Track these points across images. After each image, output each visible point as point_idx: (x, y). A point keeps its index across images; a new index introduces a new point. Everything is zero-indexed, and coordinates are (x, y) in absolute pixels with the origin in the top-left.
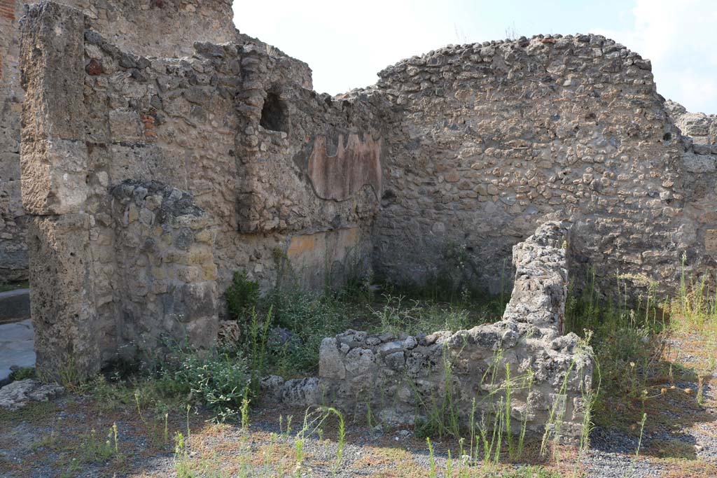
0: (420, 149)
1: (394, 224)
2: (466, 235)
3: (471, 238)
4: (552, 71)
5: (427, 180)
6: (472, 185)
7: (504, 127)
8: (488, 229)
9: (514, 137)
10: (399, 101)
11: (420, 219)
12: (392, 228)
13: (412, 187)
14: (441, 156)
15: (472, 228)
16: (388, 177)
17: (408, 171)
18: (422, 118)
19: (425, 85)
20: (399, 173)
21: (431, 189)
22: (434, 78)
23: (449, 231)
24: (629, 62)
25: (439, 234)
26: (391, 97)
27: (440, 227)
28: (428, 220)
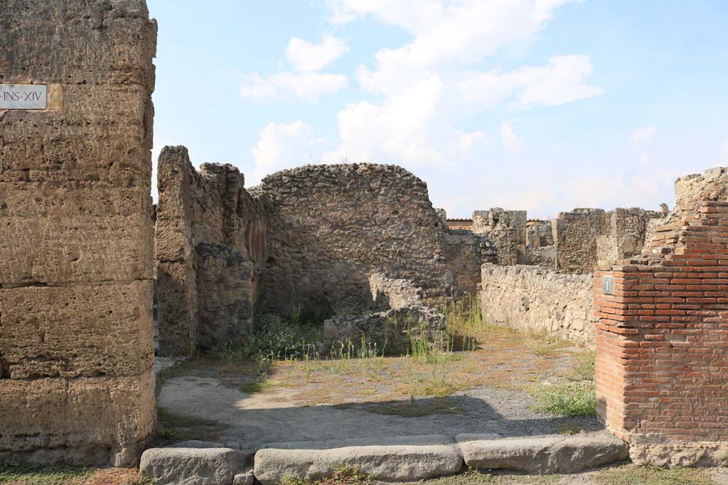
0: (292, 230)
1: (275, 279)
2: (323, 285)
3: (327, 286)
4: (373, 185)
5: (296, 250)
6: (326, 253)
7: (345, 217)
8: (336, 280)
9: (351, 224)
10: (277, 198)
11: (293, 275)
12: (274, 282)
13: (287, 254)
14: (306, 235)
15: (327, 280)
16: (270, 248)
17: (284, 244)
18: (293, 210)
19: (295, 189)
20: (278, 245)
21: (300, 255)
22: (300, 185)
23: (312, 282)
24: (415, 183)
25: (306, 284)
26: (272, 196)
27: (306, 280)
28: (298, 276)
